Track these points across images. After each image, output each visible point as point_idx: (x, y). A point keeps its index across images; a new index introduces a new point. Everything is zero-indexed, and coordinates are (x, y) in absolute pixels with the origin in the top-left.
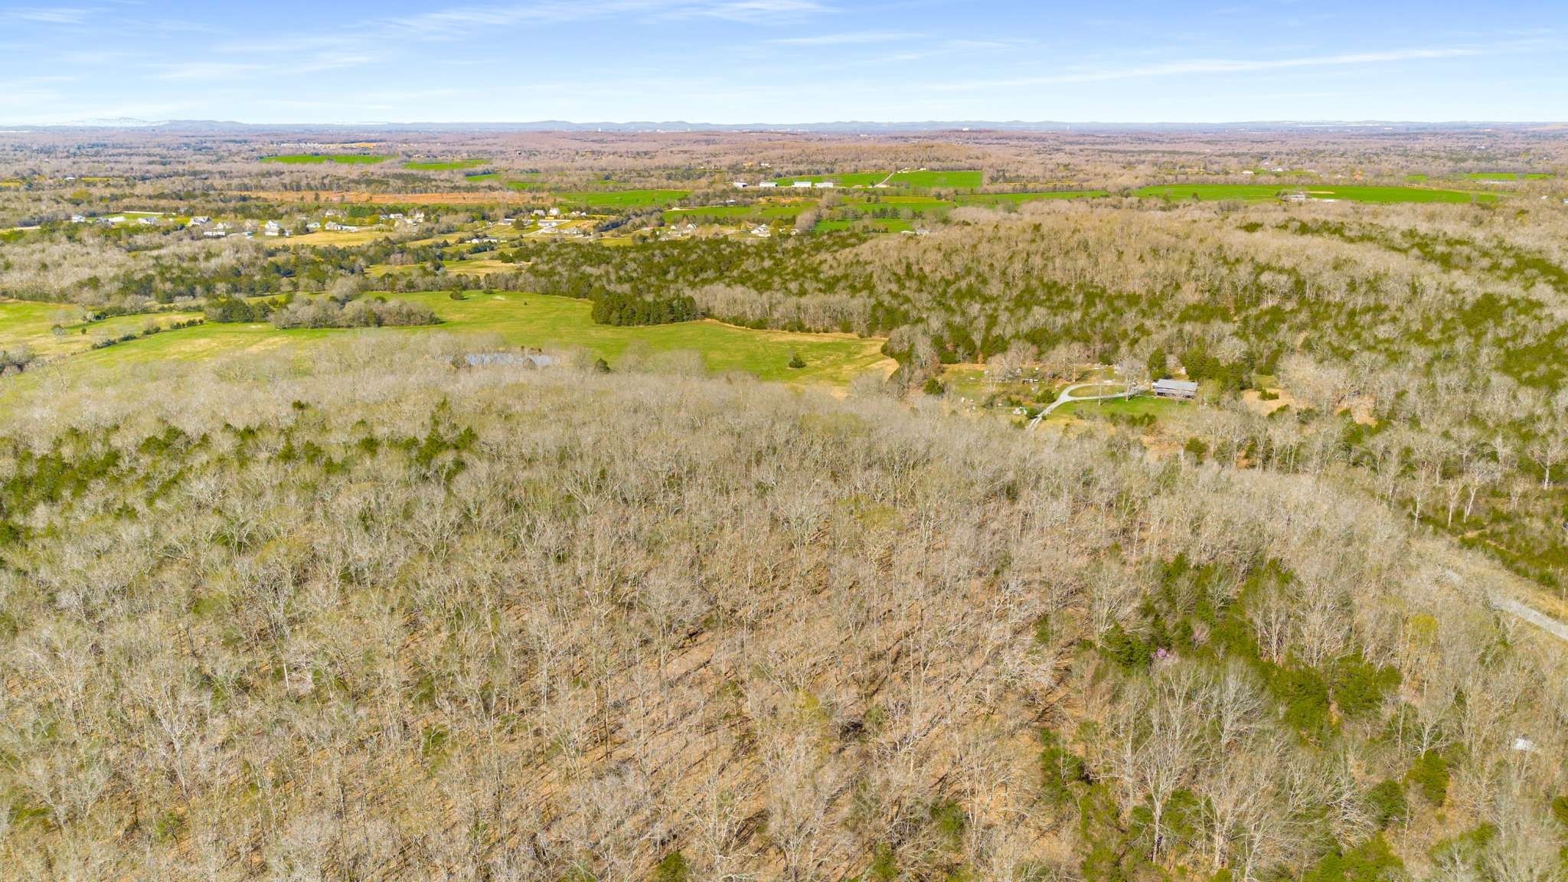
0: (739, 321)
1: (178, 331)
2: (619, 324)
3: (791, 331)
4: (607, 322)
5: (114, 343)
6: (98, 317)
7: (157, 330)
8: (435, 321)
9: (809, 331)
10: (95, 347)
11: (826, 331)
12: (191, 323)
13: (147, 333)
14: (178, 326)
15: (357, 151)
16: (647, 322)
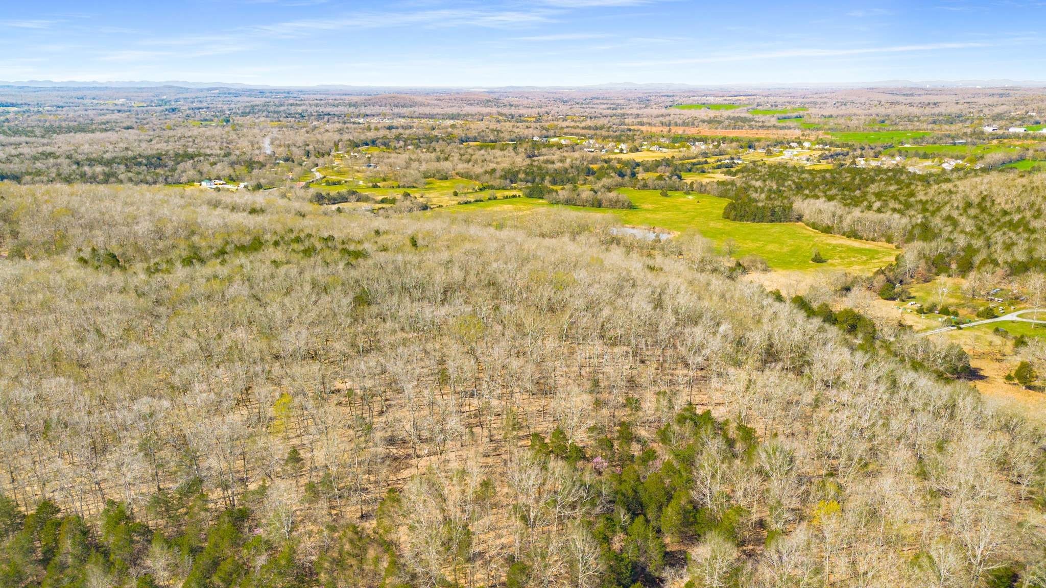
0: (814, 226)
1: (506, 200)
2: (734, 220)
3: (848, 237)
4: (728, 218)
5: (470, 202)
6: (481, 189)
7: (495, 198)
8: (631, 207)
9: (861, 238)
10: (459, 203)
11: (873, 240)
12: (514, 196)
13: (490, 199)
14: (507, 197)
15: (729, 102)
16: (754, 220)
